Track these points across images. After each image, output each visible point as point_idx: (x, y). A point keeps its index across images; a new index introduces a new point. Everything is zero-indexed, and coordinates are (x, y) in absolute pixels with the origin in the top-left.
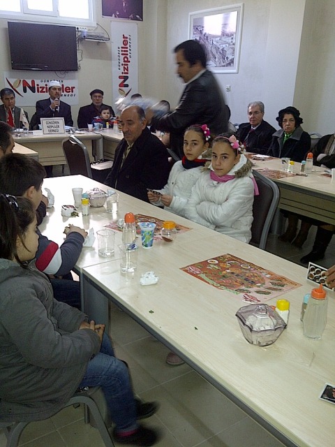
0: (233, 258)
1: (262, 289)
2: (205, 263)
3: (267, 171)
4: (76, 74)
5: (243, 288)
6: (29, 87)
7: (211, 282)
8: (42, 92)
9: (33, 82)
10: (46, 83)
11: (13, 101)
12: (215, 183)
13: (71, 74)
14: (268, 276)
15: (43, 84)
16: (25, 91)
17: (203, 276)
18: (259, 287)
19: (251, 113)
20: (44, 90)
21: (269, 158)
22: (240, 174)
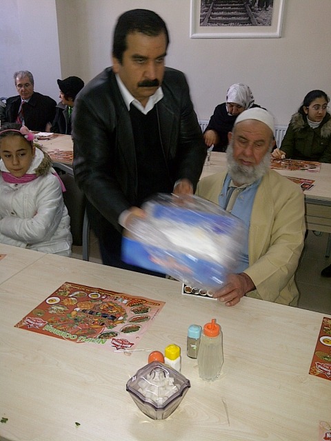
0: (75, 287)
1: (127, 324)
2: (44, 306)
3: (59, 153)
5: (106, 330)
7: (63, 334)
12: (12, 185)
14: (125, 301)
17: (49, 328)
18: (122, 322)
19: (20, 86)
21: (54, 137)
22: (42, 172)
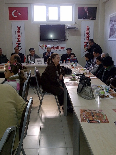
4: (66, 42)
10: (54, 46)
13: (63, 42)
20: (53, 48)
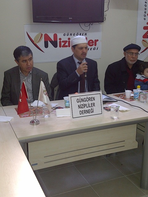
4: (102, 25)
6: (51, 42)
8: (64, 46)
9: (55, 36)
10: (69, 37)
11: (31, 62)
15: (65, 38)
16: (46, 46)
20: (67, 44)
